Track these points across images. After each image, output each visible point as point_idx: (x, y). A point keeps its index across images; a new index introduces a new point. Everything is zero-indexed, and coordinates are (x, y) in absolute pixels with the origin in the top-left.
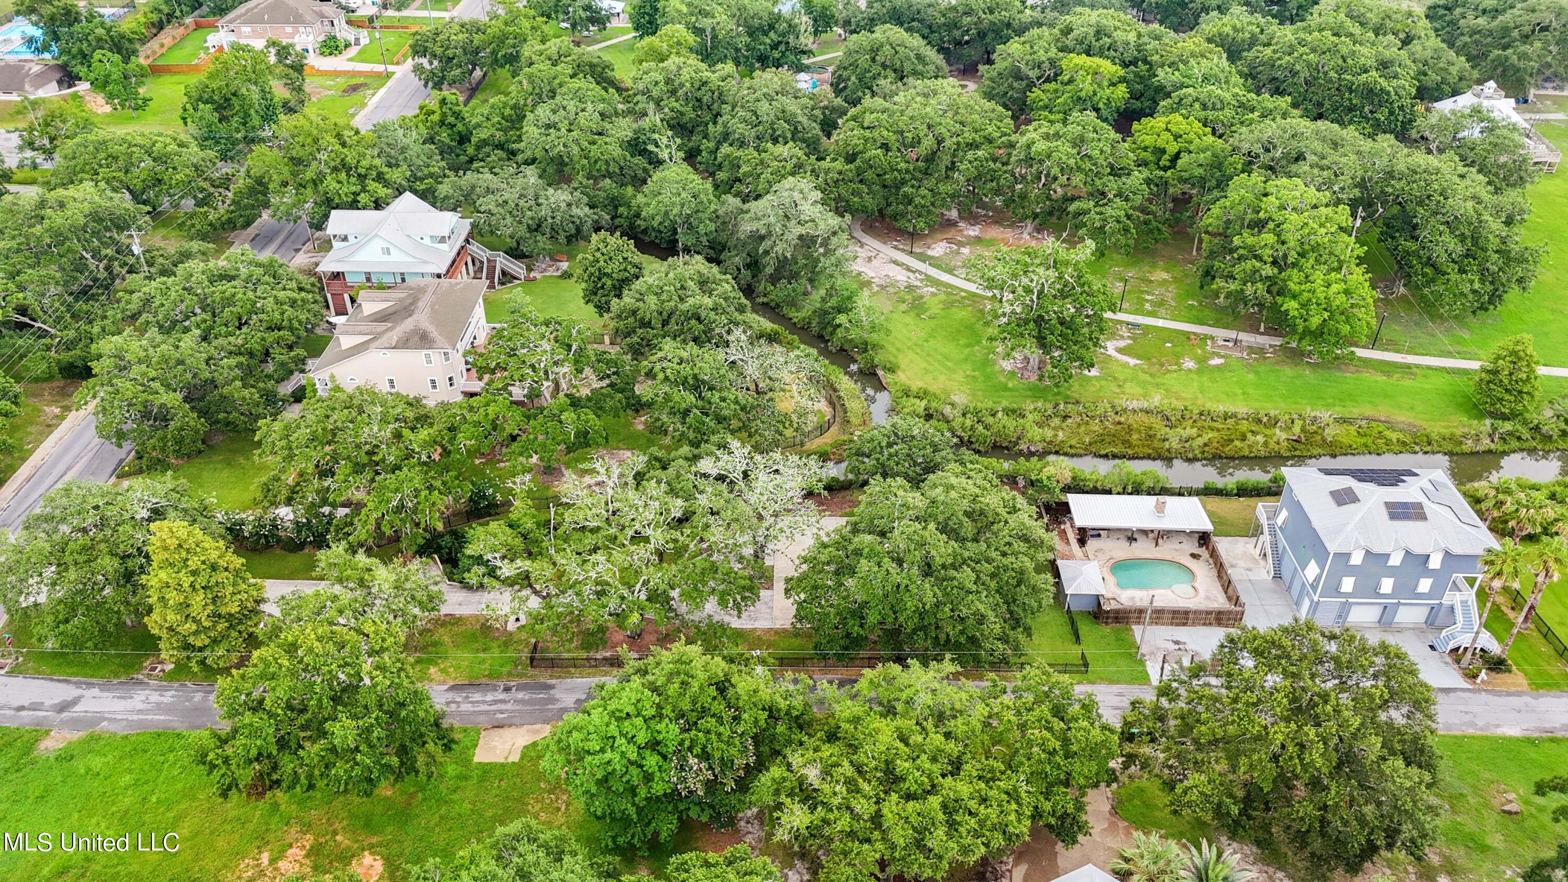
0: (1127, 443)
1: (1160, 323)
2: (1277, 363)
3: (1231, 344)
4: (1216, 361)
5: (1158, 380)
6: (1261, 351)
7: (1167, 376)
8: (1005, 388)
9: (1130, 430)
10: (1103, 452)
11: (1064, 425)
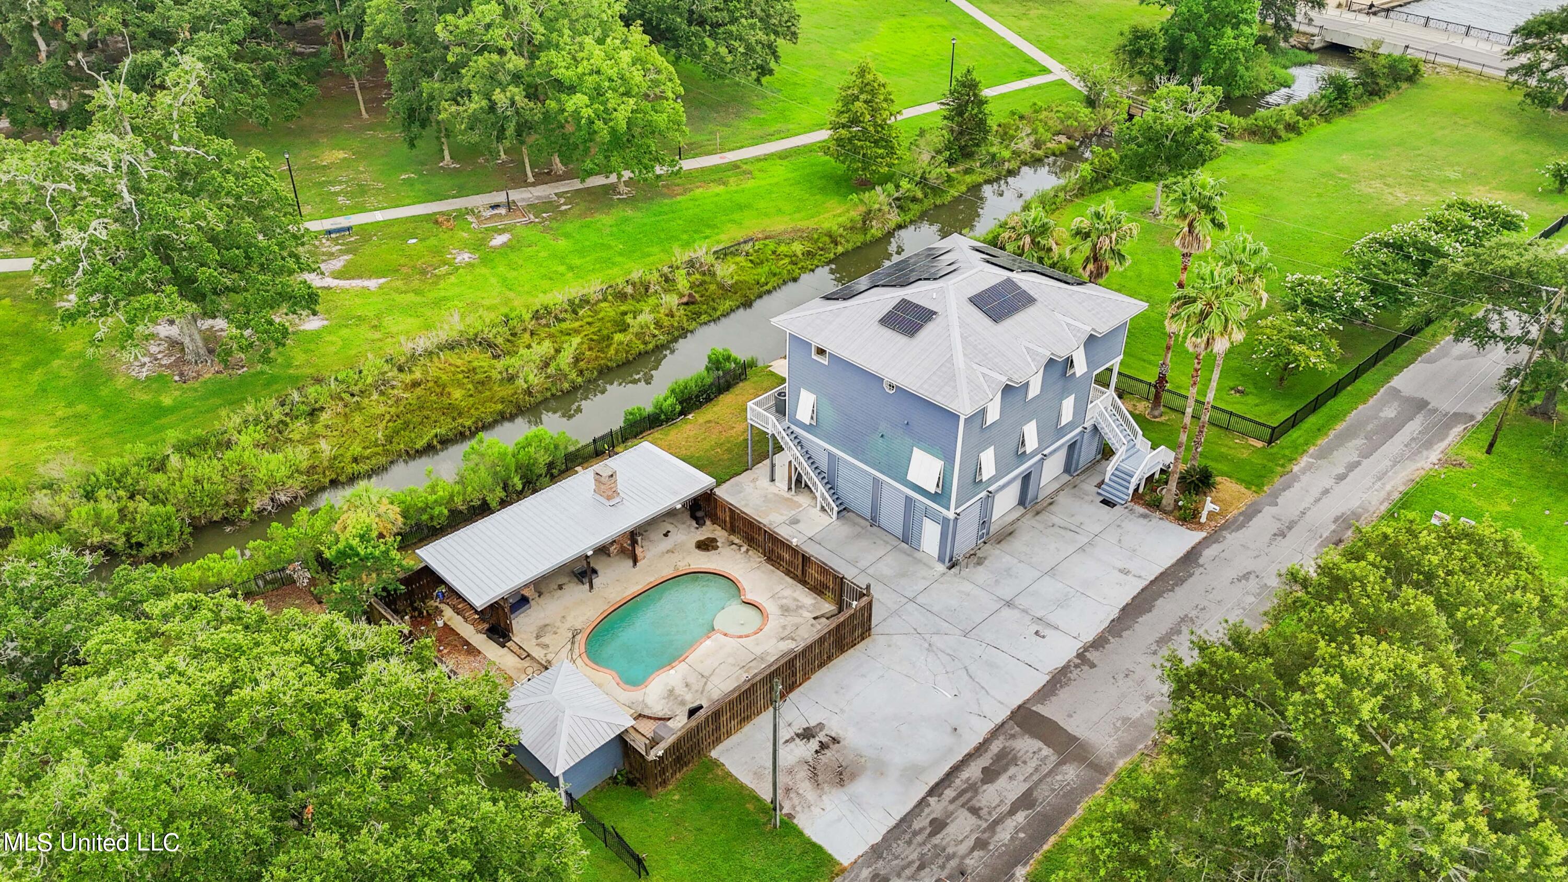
0: (452, 411)
1: (379, 216)
2: (583, 215)
3: (503, 211)
4: (499, 240)
5: (432, 295)
6: (548, 206)
7: (442, 284)
8: (160, 411)
9: (441, 388)
10: (420, 444)
11: (318, 427)
